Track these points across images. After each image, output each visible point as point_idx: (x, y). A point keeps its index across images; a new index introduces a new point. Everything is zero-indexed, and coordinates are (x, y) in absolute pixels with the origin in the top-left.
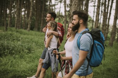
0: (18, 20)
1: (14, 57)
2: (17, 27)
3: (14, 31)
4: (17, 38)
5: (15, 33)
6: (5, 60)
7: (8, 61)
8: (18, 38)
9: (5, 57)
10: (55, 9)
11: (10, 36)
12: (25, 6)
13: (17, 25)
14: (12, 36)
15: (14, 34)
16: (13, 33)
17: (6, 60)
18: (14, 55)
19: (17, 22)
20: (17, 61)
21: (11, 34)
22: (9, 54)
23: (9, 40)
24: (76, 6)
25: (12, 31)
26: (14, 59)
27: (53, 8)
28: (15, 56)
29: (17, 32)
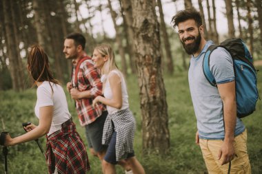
0: (15, 70)
1: (32, 155)
2: (18, 87)
3: (15, 97)
4: (26, 112)
5: (19, 102)
6: (14, 166)
7: (21, 168)
8: (28, 110)
9: (12, 161)
10: (91, 26)
11: (9, 110)
12: (24, 35)
13: (17, 82)
14: (13, 111)
15: (16, 103)
16: (14, 101)
17: (17, 166)
18: (31, 151)
19: (15, 75)
20: (40, 161)
21: (10, 106)
22: (19, 150)
23: (9, 119)
24: (144, 6)
25: (10, 98)
26: (34, 159)
27: (87, 25)
28: (33, 152)
29: (22, 97)
